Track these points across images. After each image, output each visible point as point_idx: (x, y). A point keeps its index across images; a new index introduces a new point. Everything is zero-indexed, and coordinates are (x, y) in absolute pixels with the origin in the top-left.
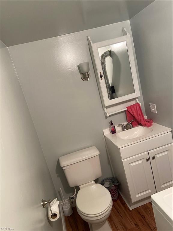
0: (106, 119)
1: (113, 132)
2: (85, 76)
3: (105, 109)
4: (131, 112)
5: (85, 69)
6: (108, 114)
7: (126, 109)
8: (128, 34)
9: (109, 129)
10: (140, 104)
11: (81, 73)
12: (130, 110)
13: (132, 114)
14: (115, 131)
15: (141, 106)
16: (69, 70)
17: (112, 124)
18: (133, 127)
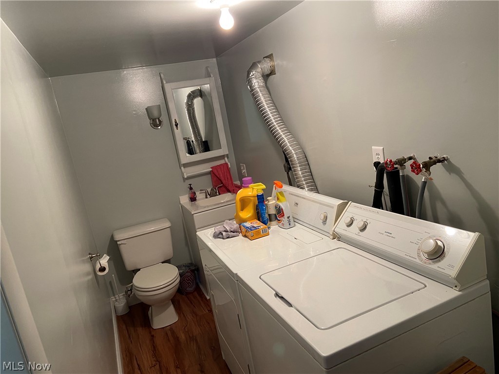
0: (184, 181)
1: (193, 199)
2: (156, 123)
3: (182, 168)
4: (217, 174)
5: (155, 114)
6: (185, 174)
7: (211, 169)
8: (212, 76)
9: (187, 195)
10: (229, 164)
11: (150, 118)
12: (215, 171)
13: (218, 176)
14: (196, 198)
15: (230, 167)
16: (134, 112)
17: (191, 188)
18: (220, 194)
